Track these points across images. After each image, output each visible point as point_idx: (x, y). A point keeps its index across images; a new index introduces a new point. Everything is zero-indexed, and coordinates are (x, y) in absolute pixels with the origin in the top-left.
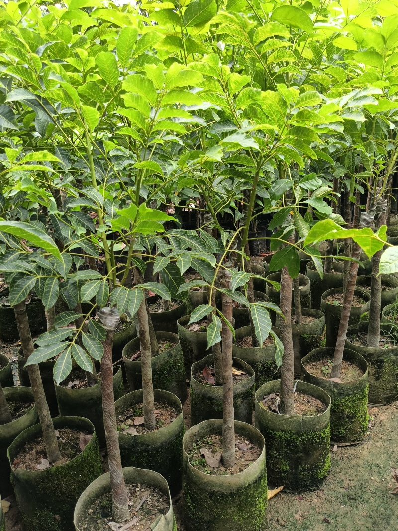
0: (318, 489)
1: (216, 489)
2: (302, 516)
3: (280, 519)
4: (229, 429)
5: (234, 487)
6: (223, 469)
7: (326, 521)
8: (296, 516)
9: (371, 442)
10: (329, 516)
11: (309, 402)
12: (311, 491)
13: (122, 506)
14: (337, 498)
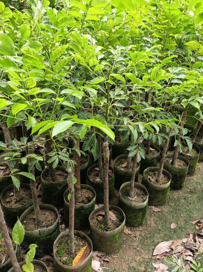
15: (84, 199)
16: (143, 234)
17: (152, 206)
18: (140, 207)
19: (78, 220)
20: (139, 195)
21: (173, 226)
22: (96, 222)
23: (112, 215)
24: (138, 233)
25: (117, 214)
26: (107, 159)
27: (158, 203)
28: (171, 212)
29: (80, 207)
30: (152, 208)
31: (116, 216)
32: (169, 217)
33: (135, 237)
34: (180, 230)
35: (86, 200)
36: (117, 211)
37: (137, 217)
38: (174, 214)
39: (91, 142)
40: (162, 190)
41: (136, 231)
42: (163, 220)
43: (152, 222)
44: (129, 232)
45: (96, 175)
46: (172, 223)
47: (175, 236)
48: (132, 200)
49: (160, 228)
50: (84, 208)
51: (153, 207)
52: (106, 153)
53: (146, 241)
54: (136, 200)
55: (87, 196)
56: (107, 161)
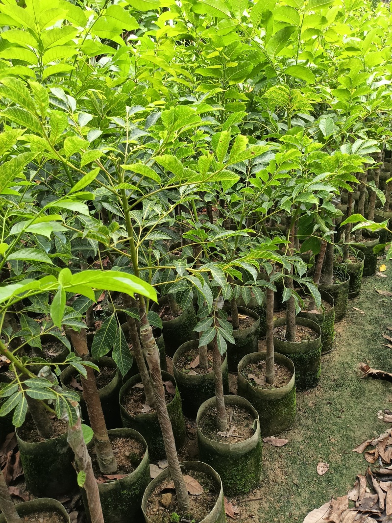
0: (317, 385)
1: (272, 398)
2: (313, 403)
3: (301, 408)
4: (272, 358)
5: (284, 394)
6: (268, 384)
7: (328, 403)
8: (309, 405)
9: (338, 349)
10: (330, 399)
11: (302, 330)
12: (313, 387)
13: (225, 421)
14: (330, 388)
15: (124, 462)
16: (266, 505)
17: (270, 436)
18: (247, 449)
19: (117, 515)
20: (239, 421)
21: (321, 469)
22: (158, 510)
23: (192, 484)
24: (254, 506)
25: (202, 478)
26: (155, 364)
27: (280, 428)
28: (310, 438)
29: (116, 484)
30: (270, 441)
31: (201, 484)
32: (309, 451)
33: (251, 517)
34: (338, 474)
35: (127, 464)
36: (200, 472)
37: (245, 472)
38: (317, 441)
39: (109, 336)
40: (282, 399)
41: (249, 503)
42: (298, 462)
43: (278, 472)
44: (236, 510)
45: (140, 400)
46: (319, 464)
47: (332, 491)
48: (228, 436)
49: (296, 481)
50: (125, 484)
51: (273, 438)
52: (149, 351)
53: (275, 519)
54: (236, 434)
55: (127, 454)
56: (157, 369)
